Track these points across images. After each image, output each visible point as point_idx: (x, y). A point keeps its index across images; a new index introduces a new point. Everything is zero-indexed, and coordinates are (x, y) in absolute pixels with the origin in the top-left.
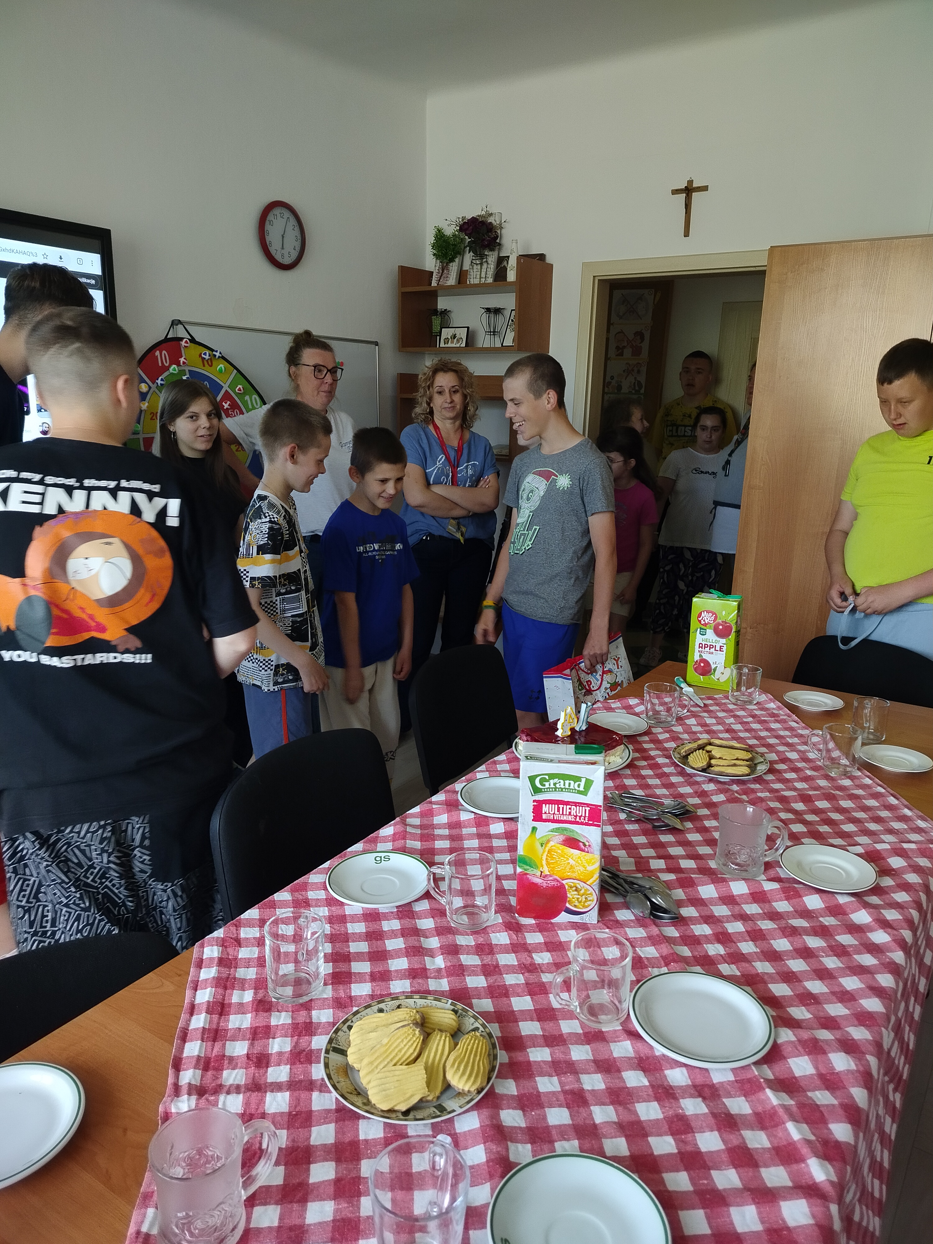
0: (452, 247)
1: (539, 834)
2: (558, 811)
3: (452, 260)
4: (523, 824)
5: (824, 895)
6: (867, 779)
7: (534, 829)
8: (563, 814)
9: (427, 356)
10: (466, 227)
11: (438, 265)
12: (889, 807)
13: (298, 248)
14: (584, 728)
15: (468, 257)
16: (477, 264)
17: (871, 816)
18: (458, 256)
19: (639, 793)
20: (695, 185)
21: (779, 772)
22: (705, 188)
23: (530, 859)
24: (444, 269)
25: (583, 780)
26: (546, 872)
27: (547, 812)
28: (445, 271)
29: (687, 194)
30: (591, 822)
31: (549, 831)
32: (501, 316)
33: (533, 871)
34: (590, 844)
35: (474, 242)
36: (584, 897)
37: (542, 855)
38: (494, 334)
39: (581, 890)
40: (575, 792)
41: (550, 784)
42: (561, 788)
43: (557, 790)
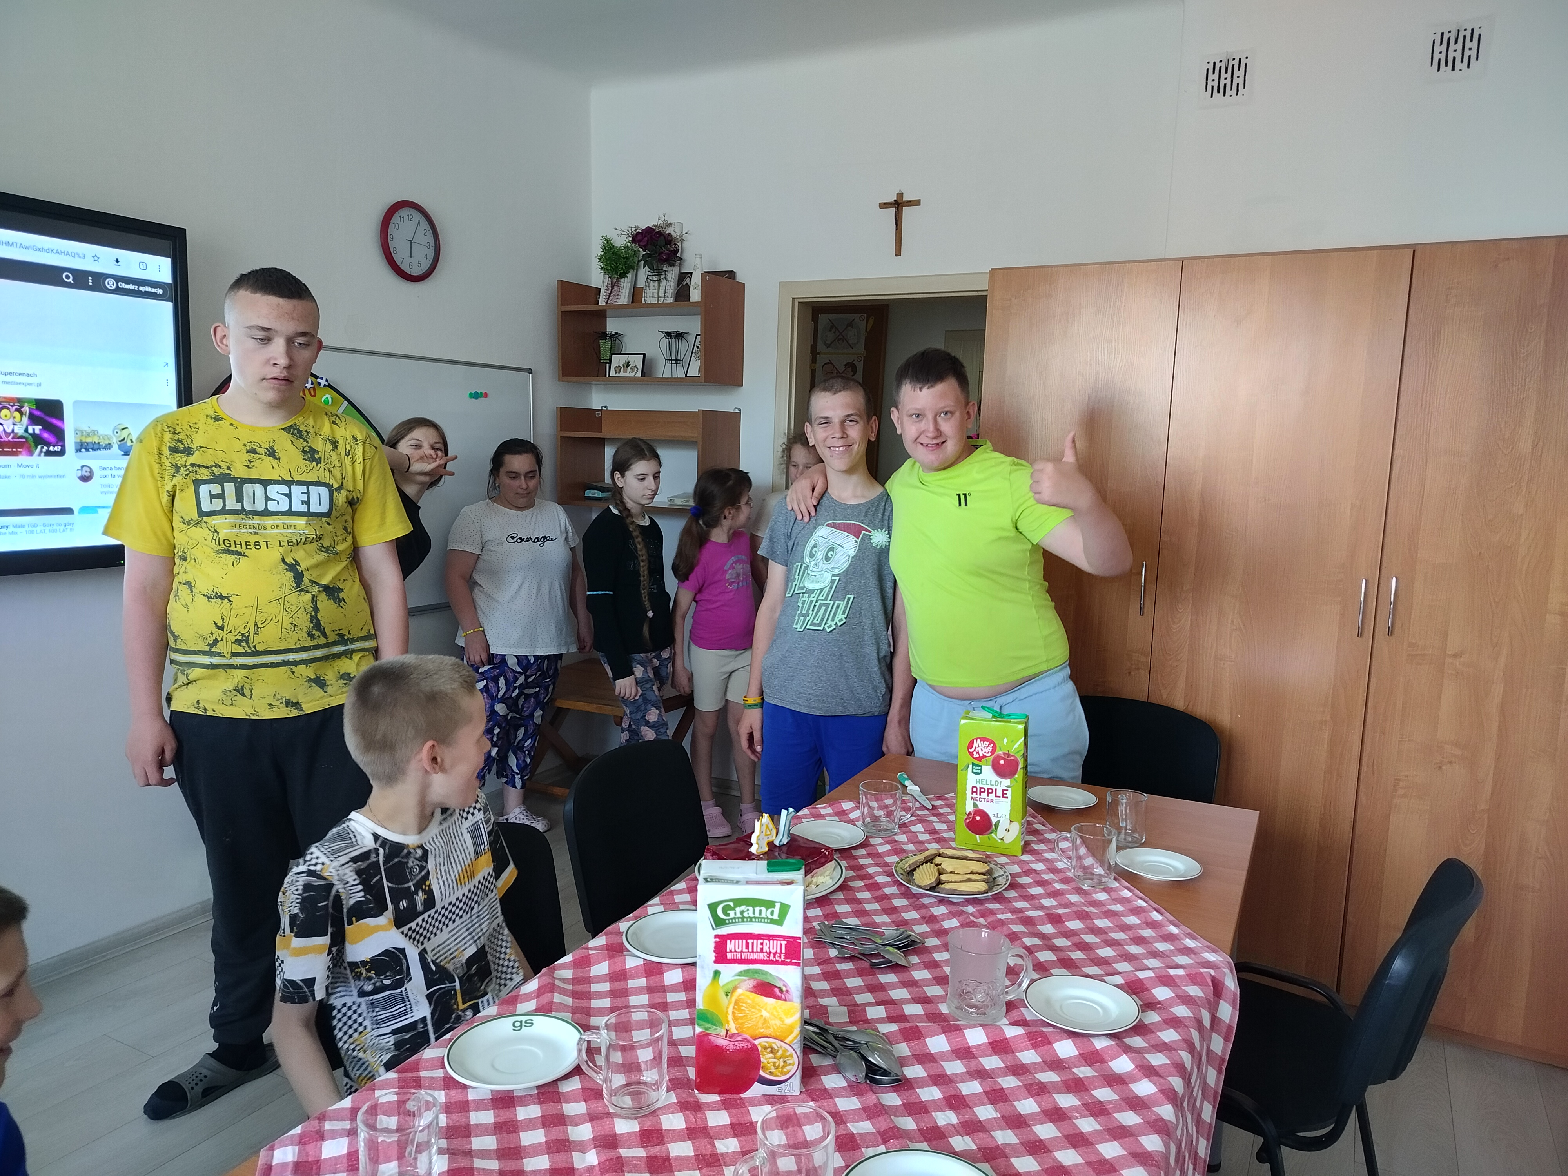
0: (623, 260)
1: (724, 979)
2: (747, 947)
3: (623, 275)
4: (703, 967)
5: (1078, 1040)
6: (1126, 891)
7: (717, 974)
8: (753, 952)
9: (594, 387)
10: (639, 237)
11: (606, 281)
12: (1152, 925)
13: (431, 256)
14: (785, 841)
15: (643, 272)
16: (654, 281)
17: (1132, 936)
18: (631, 271)
19: (854, 922)
20: (906, 198)
21: (1022, 886)
22: (917, 203)
23: (712, 1014)
24: (614, 285)
25: (778, 906)
26: (733, 1030)
27: (733, 950)
28: (615, 288)
29: (897, 209)
30: (789, 960)
31: (735, 975)
32: (684, 341)
33: (716, 1029)
34: (788, 989)
35: (649, 255)
36: (781, 1060)
37: (727, 1008)
38: (676, 363)
39: (778, 1051)
40: (767, 922)
41: (735, 914)
42: (749, 917)
43: (745, 920)
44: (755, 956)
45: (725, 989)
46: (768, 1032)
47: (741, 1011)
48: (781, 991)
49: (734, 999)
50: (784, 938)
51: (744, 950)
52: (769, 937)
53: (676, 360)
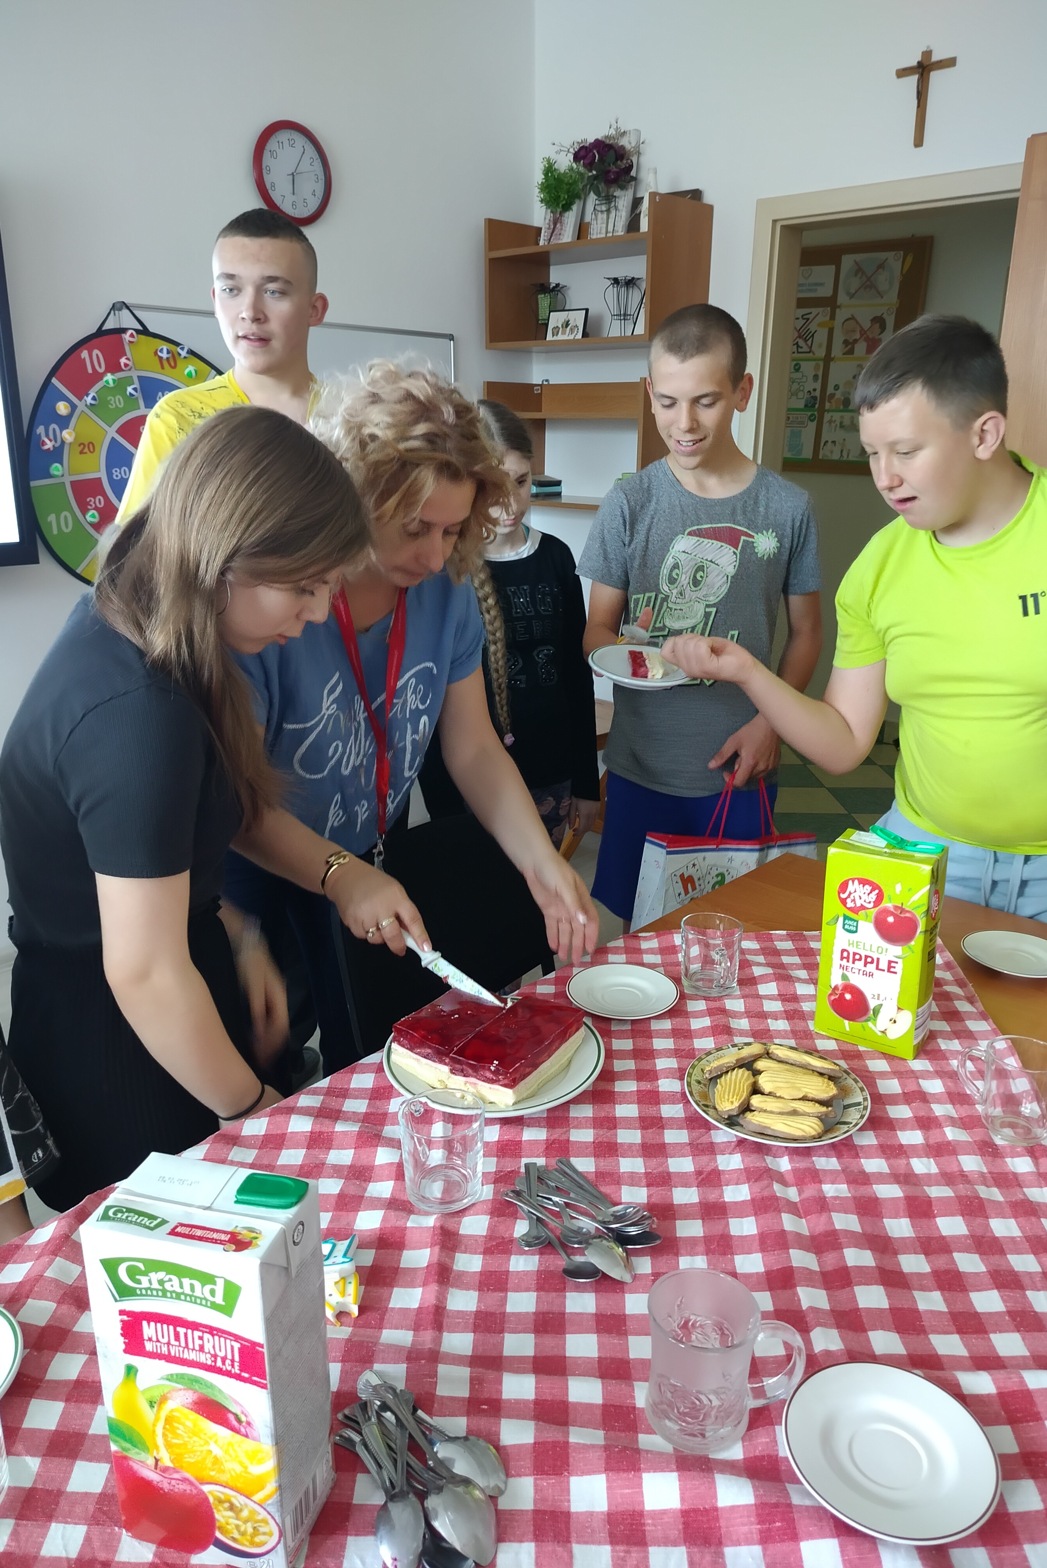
0: (565, 187)
1: (144, 1380)
2: (177, 1339)
3: (567, 207)
4: (107, 1357)
8: (187, 1347)
9: (534, 356)
10: (582, 153)
11: (548, 217)
13: (320, 193)
15: (591, 201)
16: (602, 212)
18: (577, 201)
20: (935, 58)
21: (891, 1125)
22: (950, 63)
23: (132, 1429)
24: (556, 221)
25: (220, 1283)
26: (166, 1461)
27: (154, 1339)
28: (558, 225)
29: (922, 75)
30: (246, 1375)
31: (162, 1378)
32: (636, 289)
33: (139, 1454)
34: (250, 1419)
35: (595, 178)
36: (249, 1525)
37: (154, 1425)
38: (625, 319)
39: (241, 1510)
40: (206, 1306)
41: (150, 1282)
42: (174, 1292)
43: (169, 1295)
44: (192, 1356)
45: (149, 1395)
46: (223, 1478)
47: (177, 1436)
48: (239, 1421)
49: (163, 1414)
50: (237, 1338)
51: (173, 1341)
52: (212, 1331)
53: (625, 315)
